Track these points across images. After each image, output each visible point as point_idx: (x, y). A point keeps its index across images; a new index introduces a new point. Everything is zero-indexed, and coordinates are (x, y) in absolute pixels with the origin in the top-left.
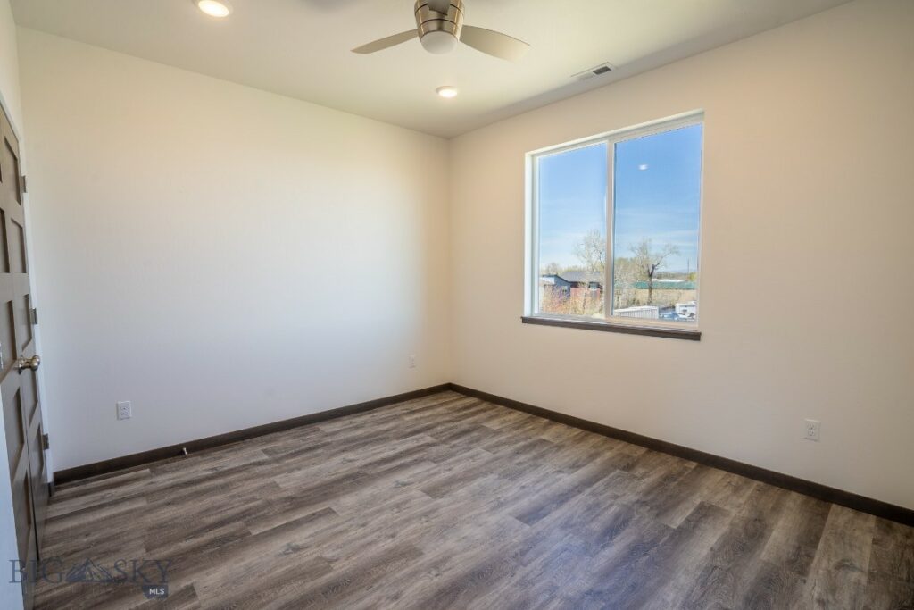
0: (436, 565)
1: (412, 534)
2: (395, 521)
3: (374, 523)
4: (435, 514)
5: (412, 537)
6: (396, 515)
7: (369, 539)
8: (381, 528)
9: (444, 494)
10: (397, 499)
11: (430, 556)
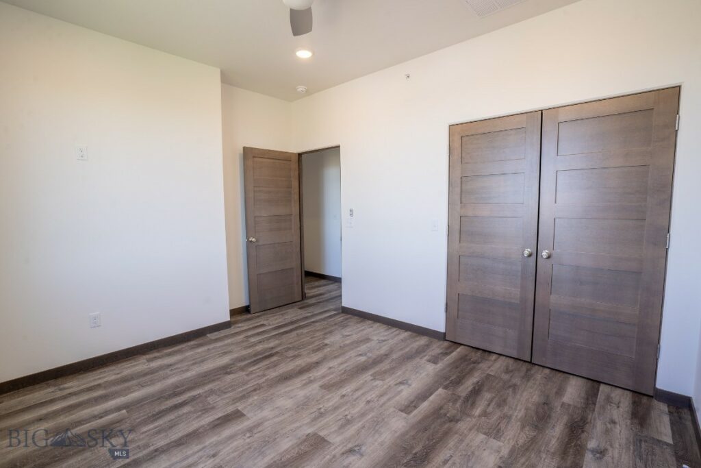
0: (311, 382)
1: (330, 398)
2: (346, 407)
3: (361, 405)
4: (313, 416)
5: (329, 396)
6: (347, 413)
7: (360, 393)
8: (355, 401)
9: (305, 441)
10: (352, 430)
11: (316, 386)
